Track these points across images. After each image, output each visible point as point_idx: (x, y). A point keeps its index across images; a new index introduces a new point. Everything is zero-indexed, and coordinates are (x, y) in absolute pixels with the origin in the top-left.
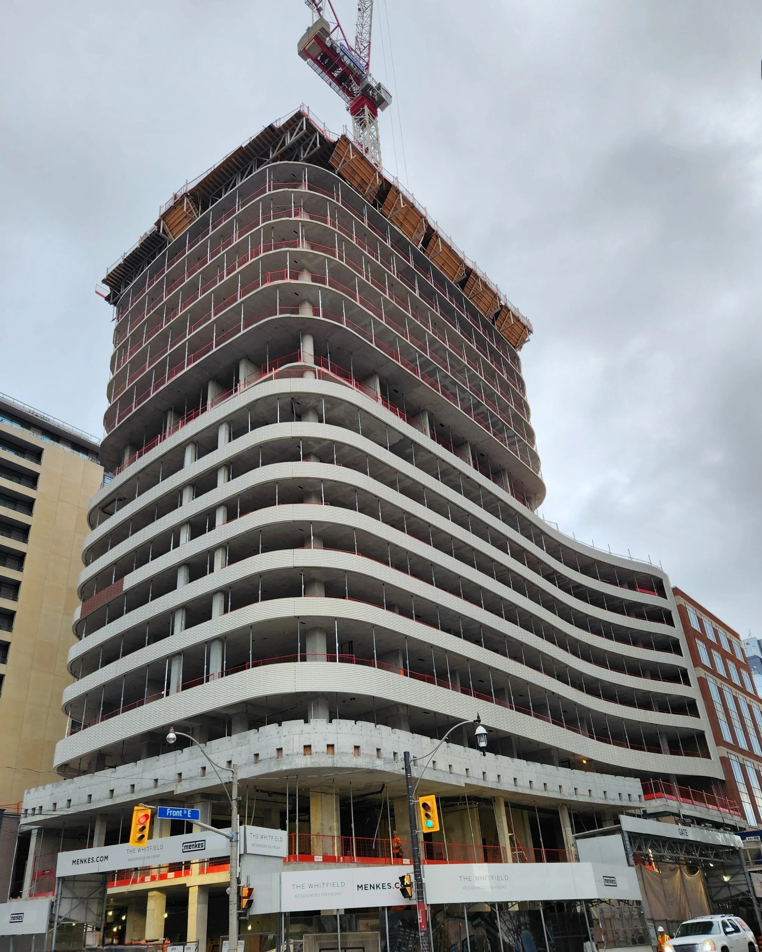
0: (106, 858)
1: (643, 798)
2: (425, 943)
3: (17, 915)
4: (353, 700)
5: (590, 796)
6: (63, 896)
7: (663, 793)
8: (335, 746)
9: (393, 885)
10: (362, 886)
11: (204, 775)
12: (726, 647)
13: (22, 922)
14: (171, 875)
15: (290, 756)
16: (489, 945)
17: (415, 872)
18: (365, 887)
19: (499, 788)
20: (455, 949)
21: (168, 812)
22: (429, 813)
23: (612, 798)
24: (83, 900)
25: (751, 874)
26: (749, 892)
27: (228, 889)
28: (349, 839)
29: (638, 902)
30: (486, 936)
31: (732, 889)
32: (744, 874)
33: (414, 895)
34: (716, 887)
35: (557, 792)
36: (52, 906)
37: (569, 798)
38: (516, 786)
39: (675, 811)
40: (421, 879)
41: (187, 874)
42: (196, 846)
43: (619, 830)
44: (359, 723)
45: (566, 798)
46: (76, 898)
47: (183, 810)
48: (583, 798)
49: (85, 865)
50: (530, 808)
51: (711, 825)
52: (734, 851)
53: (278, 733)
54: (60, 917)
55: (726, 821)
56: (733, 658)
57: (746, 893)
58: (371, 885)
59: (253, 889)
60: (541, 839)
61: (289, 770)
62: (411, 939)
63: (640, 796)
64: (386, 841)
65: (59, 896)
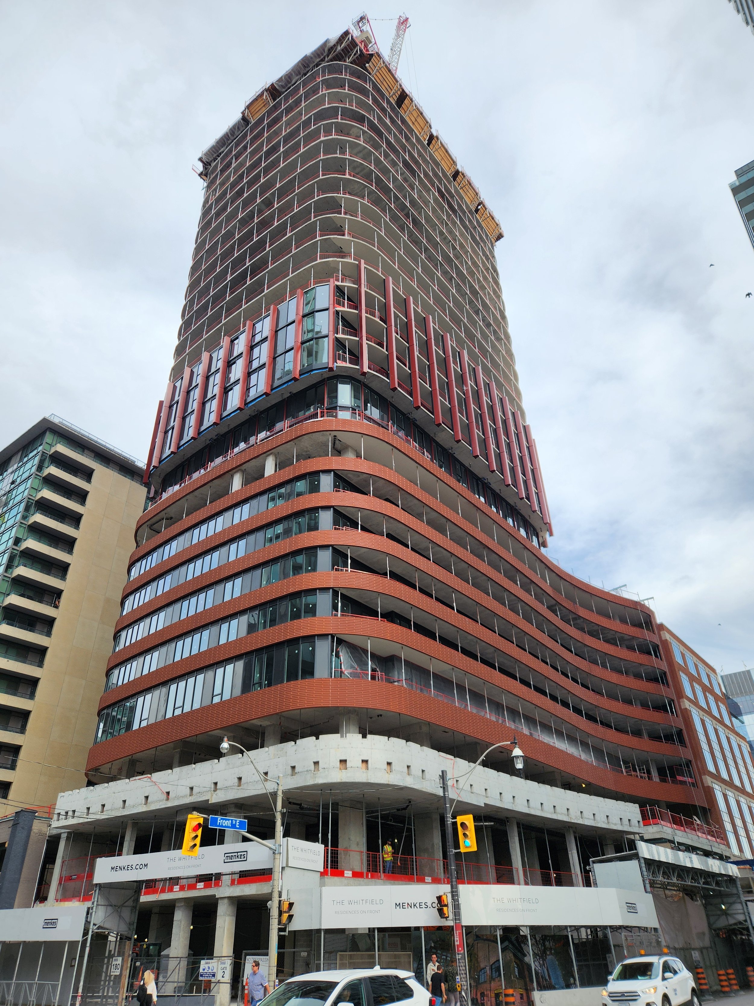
0: (146, 865)
1: (641, 823)
2: (462, 966)
3: (50, 921)
4: (380, 717)
5: (594, 820)
6: (99, 903)
7: (659, 819)
8: (369, 762)
9: (429, 904)
10: (399, 904)
11: (239, 785)
12: (706, 681)
13: (55, 927)
14: (201, 885)
15: (327, 769)
16: (516, 969)
17: (452, 892)
18: (403, 906)
19: (514, 809)
20: (484, 973)
21: (219, 821)
22: (467, 833)
23: (614, 822)
24: (117, 908)
25: (748, 903)
26: (746, 921)
27: (270, 902)
28: (377, 855)
29: (656, 930)
30: (513, 961)
31: (729, 918)
32: (741, 903)
33: (451, 916)
34: (714, 915)
35: (565, 815)
36: (88, 913)
37: (575, 821)
38: (529, 807)
39: (670, 838)
40: (458, 899)
41: (217, 885)
42: (238, 857)
43: (636, 856)
44: (392, 739)
45: (573, 821)
46: (111, 906)
47: (232, 820)
48: (588, 821)
49: (124, 872)
50: (540, 830)
51: (702, 853)
52: (731, 880)
53: (316, 746)
54: (94, 925)
55: (715, 850)
56: (712, 692)
57: (744, 922)
58: (408, 904)
59: (293, 903)
60: (550, 861)
61: (325, 784)
62: (442, 961)
63: (639, 822)
64: (410, 858)
65: (95, 903)
